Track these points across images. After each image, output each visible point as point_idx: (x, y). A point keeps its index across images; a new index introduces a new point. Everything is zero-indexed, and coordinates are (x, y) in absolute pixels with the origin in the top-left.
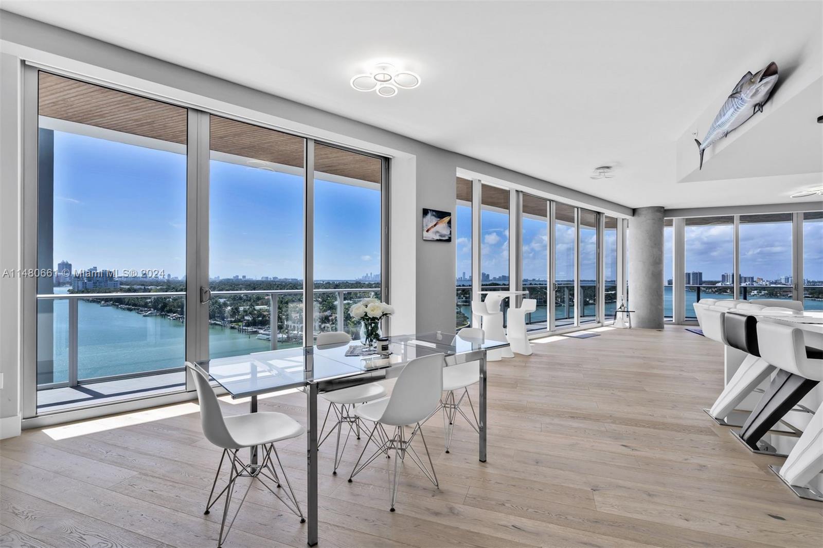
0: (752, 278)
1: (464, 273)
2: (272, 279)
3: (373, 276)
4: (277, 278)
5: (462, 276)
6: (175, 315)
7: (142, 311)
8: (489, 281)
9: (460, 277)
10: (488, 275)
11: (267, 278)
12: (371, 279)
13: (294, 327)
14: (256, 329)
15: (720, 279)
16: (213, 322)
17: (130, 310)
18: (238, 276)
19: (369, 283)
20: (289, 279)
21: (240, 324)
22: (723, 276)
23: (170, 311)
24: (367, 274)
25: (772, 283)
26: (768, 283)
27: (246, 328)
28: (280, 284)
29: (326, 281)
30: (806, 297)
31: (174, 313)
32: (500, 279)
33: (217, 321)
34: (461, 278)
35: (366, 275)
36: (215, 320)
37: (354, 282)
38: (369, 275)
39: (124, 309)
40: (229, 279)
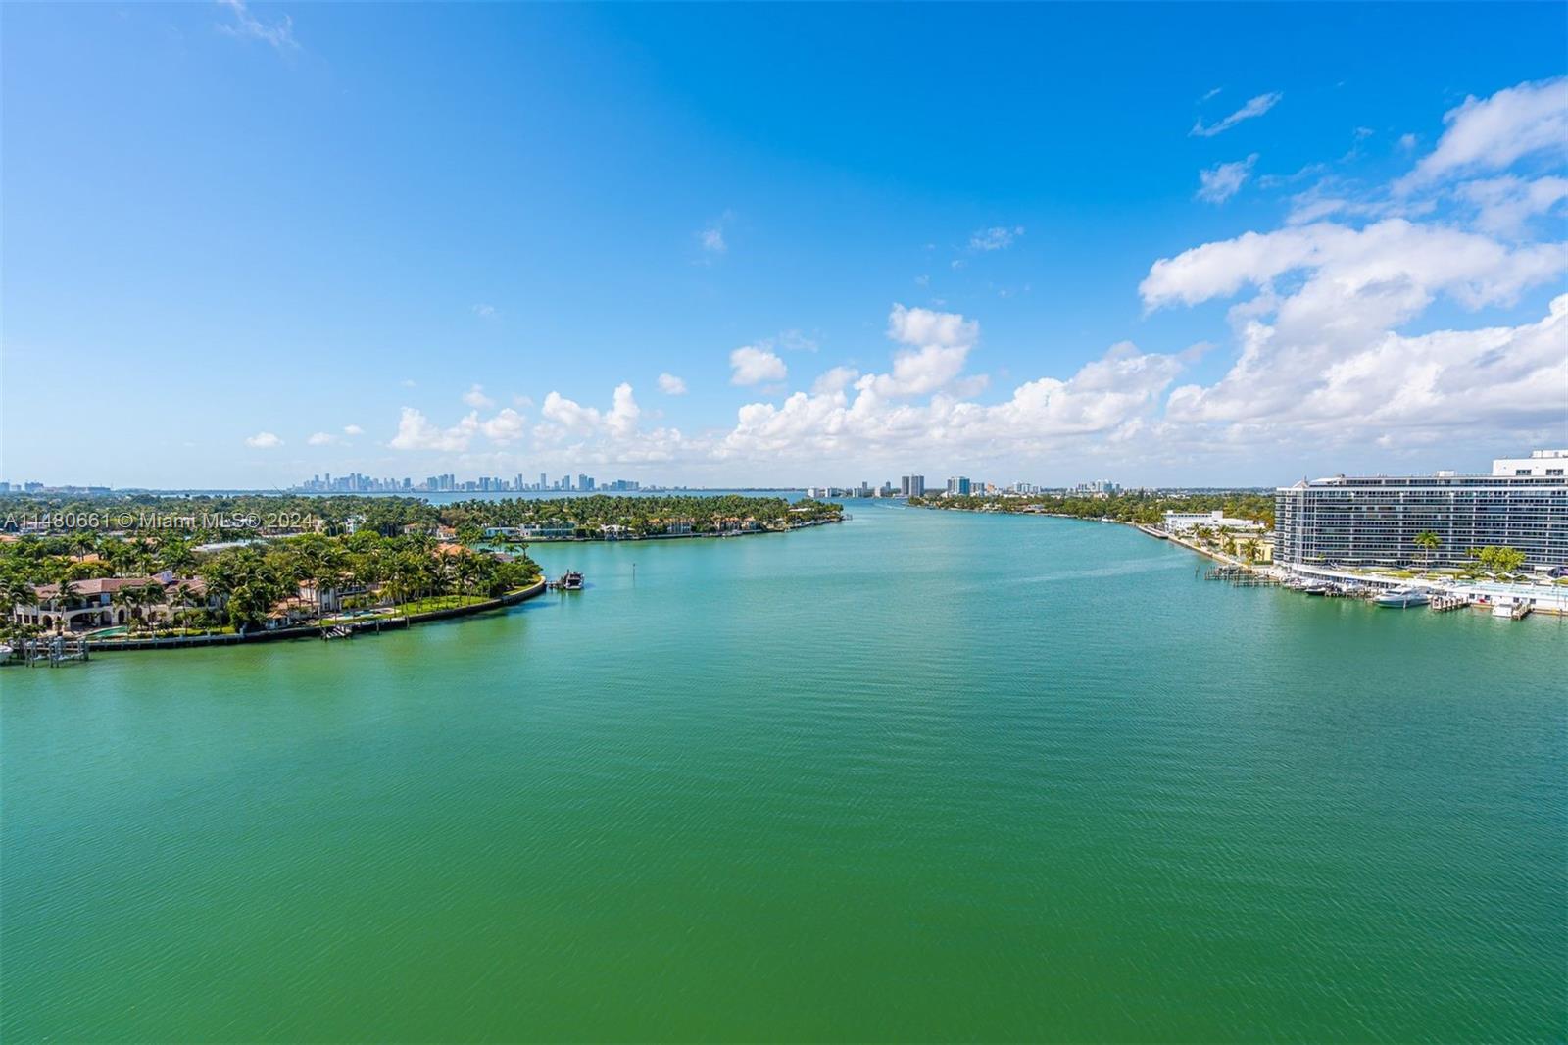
0: (983, 485)
1: (544, 476)
2: (23, 489)
3: (332, 482)
5: (539, 482)
8: (594, 490)
9: (535, 483)
10: (591, 480)
12: (326, 489)
13: (48, 622)
15: (946, 487)
19: (319, 497)
20: (84, 489)
22: (949, 482)
24: (317, 477)
25: (1004, 492)
26: (1000, 493)
28: (41, 503)
30: (1042, 512)
32: (615, 487)
34: (538, 485)
35: (313, 479)
37: (278, 496)
38: (322, 479)
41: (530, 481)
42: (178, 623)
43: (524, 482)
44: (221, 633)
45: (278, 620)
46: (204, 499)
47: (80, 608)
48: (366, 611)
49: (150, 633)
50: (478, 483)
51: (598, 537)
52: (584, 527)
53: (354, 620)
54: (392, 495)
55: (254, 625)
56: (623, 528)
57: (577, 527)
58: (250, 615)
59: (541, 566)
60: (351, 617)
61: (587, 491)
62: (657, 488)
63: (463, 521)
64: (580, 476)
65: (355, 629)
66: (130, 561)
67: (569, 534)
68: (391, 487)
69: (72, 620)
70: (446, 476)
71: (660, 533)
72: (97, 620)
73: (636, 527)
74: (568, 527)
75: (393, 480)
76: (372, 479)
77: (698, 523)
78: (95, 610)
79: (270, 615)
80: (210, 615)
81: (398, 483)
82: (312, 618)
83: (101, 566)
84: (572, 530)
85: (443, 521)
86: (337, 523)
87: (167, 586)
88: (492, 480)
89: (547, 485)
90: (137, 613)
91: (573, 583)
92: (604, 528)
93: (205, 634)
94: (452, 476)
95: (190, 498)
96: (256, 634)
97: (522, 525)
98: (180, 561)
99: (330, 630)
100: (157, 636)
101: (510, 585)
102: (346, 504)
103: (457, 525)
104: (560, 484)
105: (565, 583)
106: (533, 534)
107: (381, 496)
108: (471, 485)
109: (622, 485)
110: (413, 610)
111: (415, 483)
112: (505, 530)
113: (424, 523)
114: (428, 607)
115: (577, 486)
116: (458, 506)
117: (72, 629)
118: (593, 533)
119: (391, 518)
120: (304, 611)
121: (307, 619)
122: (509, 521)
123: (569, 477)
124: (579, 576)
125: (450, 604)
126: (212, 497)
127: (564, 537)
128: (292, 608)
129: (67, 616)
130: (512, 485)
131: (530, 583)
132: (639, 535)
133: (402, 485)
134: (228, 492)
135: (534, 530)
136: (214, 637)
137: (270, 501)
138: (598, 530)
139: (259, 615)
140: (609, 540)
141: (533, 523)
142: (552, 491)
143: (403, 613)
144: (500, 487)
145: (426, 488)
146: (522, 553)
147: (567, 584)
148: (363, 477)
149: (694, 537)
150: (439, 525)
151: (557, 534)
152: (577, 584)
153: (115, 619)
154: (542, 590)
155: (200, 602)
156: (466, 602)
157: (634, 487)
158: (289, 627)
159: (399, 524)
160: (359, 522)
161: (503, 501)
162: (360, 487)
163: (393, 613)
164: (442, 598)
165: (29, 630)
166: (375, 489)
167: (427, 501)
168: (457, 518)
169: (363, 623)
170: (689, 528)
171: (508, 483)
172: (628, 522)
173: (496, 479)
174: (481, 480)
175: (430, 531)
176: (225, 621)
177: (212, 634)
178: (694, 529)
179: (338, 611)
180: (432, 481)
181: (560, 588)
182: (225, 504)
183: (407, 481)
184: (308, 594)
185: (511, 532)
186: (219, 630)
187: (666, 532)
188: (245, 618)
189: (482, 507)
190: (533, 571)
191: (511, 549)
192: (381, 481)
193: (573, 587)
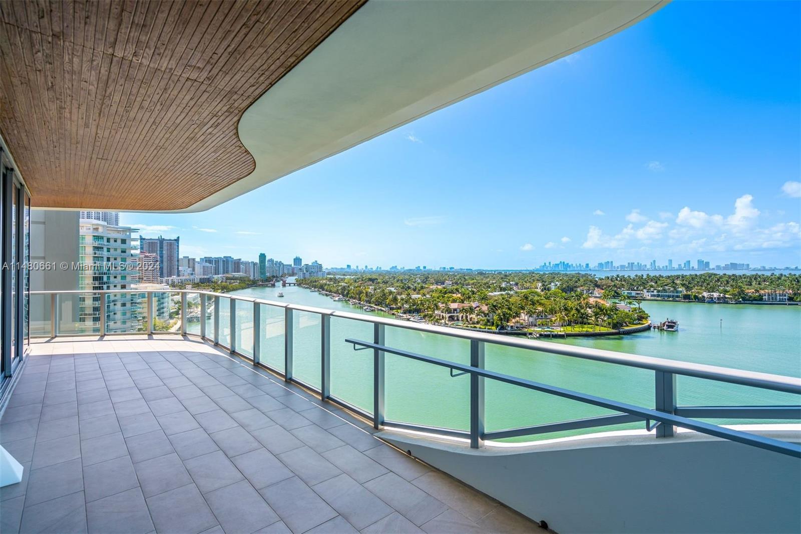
1: (670, 261)
3: (551, 265)
4: (453, 268)
5: (668, 264)
6: (354, 300)
7: (333, 297)
8: (710, 269)
9: (665, 265)
10: (707, 264)
11: (445, 268)
12: (549, 269)
14: (410, 317)
16: (380, 308)
17: (327, 295)
18: (419, 267)
19: (543, 273)
20: (464, 269)
21: (399, 311)
23: (352, 297)
24: (545, 264)
27: (402, 315)
29: (497, 270)
31: (354, 299)
32: (726, 267)
33: (383, 307)
34: (667, 266)
36: (382, 306)
37: (527, 272)
38: (547, 264)
39: (323, 295)
40: (411, 270)
41: (661, 264)
42: (478, 323)
43: (657, 265)
44: (491, 329)
45: (512, 327)
46: (500, 273)
47: (451, 313)
48: (548, 328)
49: (469, 325)
50: (627, 265)
51: (702, 300)
52: (689, 293)
53: (542, 331)
54: (577, 272)
55: (503, 328)
56: (722, 295)
57: (685, 292)
58: (501, 323)
59: (649, 315)
60: (540, 329)
61: (703, 270)
62: (767, 268)
63: (609, 286)
64: (698, 260)
65: (541, 335)
66: (469, 297)
67: (678, 297)
68: (579, 268)
69: (449, 317)
70: (608, 262)
71: (756, 300)
72: (456, 318)
73: (734, 295)
74: (677, 293)
75: (580, 264)
76: (570, 264)
77: (795, 294)
78: (455, 314)
79: (508, 324)
80: (488, 321)
81: (583, 266)
82: (525, 327)
83: (460, 298)
84: (681, 294)
85: (598, 286)
86: (547, 285)
87: (476, 308)
88: (636, 263)
89: (673, 266)
90: (467, 317)
91: (669, 327)
92: (705, 294)
93: (485, 328)
94: (612, 262)
95: (496, 273)
96: (503, 331)
97: (645, 290)
98: (483, 298)
99: (531, 334)
100: (471, 327)
101: (625, 323)
102: (553, 276)
103: (605, 288)
104: (683, 266)
105: (664, 326)
106: (652, 296)
107: (572, 272)
108: (622, 266)
109: (734, 266)
110: (569, 330)
111: (591, 266)
112: (634, 293)
113: (587, 287)
114: (577, 329)
115: (696, 267)
116: (608, 278)
117: (449, 320)
118: (696, 297)
119: (571, 283)
120: (522, 324)
121: (522, 328)
122: (637, 288)
123: (689, 261)
124: (674, 323)
125: (589, 329)
126: (503, 272)
127: (675, 299)
128: (517, 322)
129: (448, 315)
130: (648, 267)
131: (640, 324)
132: (736, 300)
133: (584, 267)
134: (509, 271)
135: (652, 293)
136: (488, 330)
137: (523, 274)
138: (701, 296)
139: (505, 323)
140: (709, 302)
141: (652, 289)
142: (677, 270)
143: (564, 331)
144: (640, 267)
145: (597, 268)
146: (637, 306)
147: (665, 327)
148: (566, 263)
149: (789, 304)
150: (596, 288)
151: (669, 297)
152: (673, 328)
153: (460, 319)
154: (648, 328)
155: (486, 315)
156: (598, 330)
157: (745, 267)
158: (515, 330)
159: (575, 287)
160: (556, 285)
161: (636, 276)
162: (564, 268)
163: (559, 330)
164: (586, 326)
165: (438, 319)
166: (571, 269)
167: (595, 275)
168: (606, 285)
169: (545, 333)
170: (786, 297)
171: (646, 265)
172: (726, 292)
173: (638, 263)
174: (629, 263)
175: (591, 291)
176: (493, 324)
177: (488, 329)
178: (790, 299)
179: (535, 326)
180: (601, 265)
181: (660, 329)
182: (506, 276)
183: (587, 265)
184: (524, 317)
185: (637, 294)
186: (490, 327)
187: (761, 299)
188: (500, 324)
189: (623, 279)
190: (642, 317)
191: (630, 303)
192: (574, 265)
193: (669, 329)
